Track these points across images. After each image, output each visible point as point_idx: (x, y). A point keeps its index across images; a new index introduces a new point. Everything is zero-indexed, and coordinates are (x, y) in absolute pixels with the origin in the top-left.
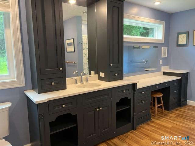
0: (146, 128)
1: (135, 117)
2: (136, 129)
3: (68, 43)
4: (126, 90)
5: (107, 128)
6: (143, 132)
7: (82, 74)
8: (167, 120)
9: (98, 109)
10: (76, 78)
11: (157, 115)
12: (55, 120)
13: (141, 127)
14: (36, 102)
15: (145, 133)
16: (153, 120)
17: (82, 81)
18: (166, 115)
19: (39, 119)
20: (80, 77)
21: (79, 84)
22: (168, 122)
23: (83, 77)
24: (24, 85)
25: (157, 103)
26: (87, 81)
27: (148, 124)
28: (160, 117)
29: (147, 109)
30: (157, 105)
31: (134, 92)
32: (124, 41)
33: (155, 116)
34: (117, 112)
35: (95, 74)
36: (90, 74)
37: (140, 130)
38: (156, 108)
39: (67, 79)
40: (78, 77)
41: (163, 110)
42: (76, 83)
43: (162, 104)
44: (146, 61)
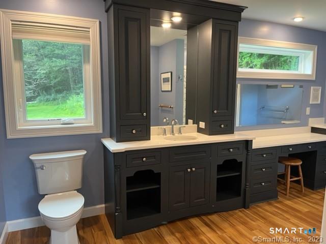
0: (266, 208)
1: (247, 189)
2: (248, 208)
3: (163, 79)
4: (234, 148)
5: (202, 198)
6: (258, 213)
7: (173, 122)
8: (303, 202)
9: (189, 170)
10: (165, 127)
11: (289, 193)
12: (133, 175)
13: (257, 206)
14: (113, 150)
15: (261, 214)
16: (280, 199)
17: (173, 132)
18: (305, 195)
19: (115, 171)
20: (171, 126)
21: (168, 135)
22: (305, 205)
23: (174, 126)
24: (101, 131)
25: (291, 174)
26: (180, 132)
27: (270, 204)
28: (293, 196)
29: (270, 182)
30: (291, 178)
31: (248, 152)
32: (237, 77)
33: (286, 195)
34: (218, 179)
35: (193, 124)
36: (187, 123)
37: (255, 210)
38: (289, 182)
39: (151, 127)
40: (168, 126)
41: (302, 187)
42: (165, 133)
43: (301, 178)
44: (287, 109)
